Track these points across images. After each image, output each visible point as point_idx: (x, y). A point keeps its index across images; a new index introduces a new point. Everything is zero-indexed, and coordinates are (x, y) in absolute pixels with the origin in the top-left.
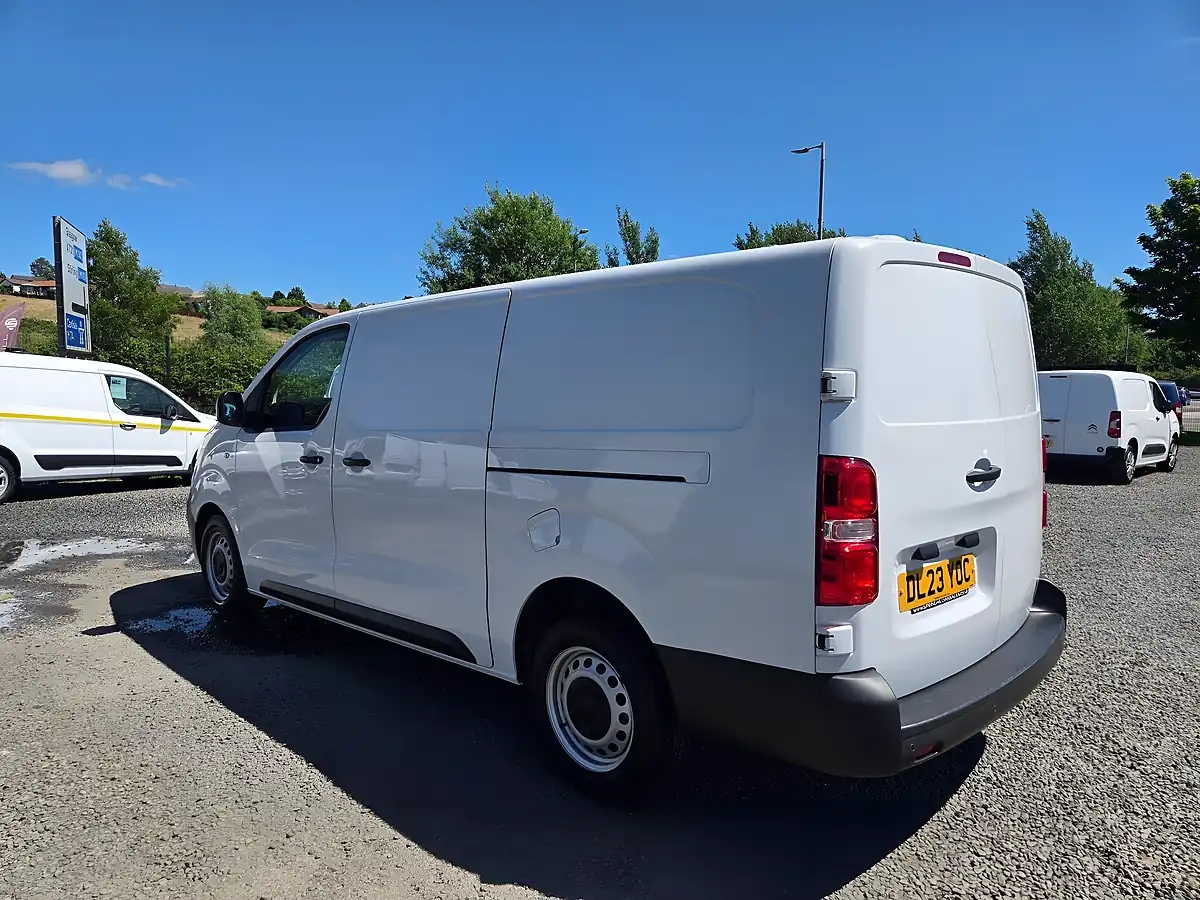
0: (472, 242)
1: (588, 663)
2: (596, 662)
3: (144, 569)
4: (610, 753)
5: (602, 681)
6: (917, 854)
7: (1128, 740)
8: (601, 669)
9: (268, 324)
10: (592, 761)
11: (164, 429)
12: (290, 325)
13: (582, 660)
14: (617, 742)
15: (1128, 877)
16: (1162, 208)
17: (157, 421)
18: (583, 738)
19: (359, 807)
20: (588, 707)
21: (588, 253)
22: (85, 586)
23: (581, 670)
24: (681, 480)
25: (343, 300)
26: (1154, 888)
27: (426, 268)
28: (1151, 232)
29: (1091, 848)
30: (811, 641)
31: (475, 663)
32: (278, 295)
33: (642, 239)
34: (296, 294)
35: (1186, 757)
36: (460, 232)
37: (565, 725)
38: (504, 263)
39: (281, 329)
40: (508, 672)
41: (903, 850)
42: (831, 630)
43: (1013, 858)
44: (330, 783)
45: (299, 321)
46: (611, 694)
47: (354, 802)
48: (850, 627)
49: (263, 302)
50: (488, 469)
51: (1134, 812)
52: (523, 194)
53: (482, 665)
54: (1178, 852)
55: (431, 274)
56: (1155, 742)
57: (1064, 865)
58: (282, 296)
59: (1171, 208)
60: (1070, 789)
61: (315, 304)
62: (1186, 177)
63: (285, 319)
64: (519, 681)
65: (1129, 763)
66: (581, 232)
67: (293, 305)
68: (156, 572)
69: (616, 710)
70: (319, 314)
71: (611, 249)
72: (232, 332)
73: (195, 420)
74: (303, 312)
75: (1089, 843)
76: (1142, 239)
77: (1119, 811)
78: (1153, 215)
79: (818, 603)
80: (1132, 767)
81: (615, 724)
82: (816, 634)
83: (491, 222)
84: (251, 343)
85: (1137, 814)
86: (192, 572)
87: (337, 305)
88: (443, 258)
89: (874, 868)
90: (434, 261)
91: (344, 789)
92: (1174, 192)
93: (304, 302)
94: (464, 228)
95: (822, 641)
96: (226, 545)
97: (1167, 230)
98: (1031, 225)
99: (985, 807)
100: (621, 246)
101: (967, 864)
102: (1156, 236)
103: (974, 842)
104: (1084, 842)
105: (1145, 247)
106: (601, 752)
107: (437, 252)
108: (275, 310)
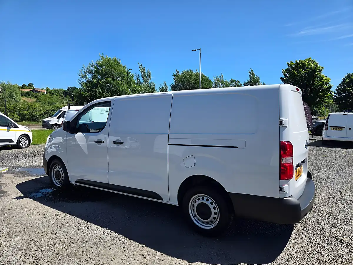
0: (95, 71)
1: (203, 199)
2: (205, 198)
3: (21, 177)
4: (210, 223)
5: (208, 203)
6: (294, 243)
7: (325, 210)
8: (207, 200)
9: (22, 95)
10: (204, 226)
11: (8, 130)
12: (29, 95)
13: (201, 198)
14: (213, 220)
15: (344, 243)
16: (286, 70)
17: (6, 128)
18: (201, 219)
19: (140, 245)
20: (203, 211)
21: (131, 76)
22: (4, 184)
23: (201, 200)
24: (237, 147)
25: (47, 88)
26: (350, 245)
27: (80, 79)
28: (283, 76)
29: (332, 237)
30: (278, 189)
31: (163, 200)
32: (24, 85)
33: (146, 72)
34: (31, 85)
35: (339, 213)
36: (91, 68)
37: (194, 216)
38: (106, 78)
39: (25, 96)
40: (175, 202)
41: (290, 242)
42: (284, 186)
43: (316, 242)
44: (128, 239)
45: (32, 94)
46: (211, 207)
47: (138, 244)
48: (288, 185)
49: (19, 87)
50: (169, 144)
51: (336, 227)
52: (112, 58)
53: (165, 201)
54: (351, 236)
55: (81, 80)
56: (331, 210)
57: (328, 242)
58: (25, 86)
59: (288, 70)
60: (319, 223)
61: (37, 88)
62: (291, 62)
63: (27, 93)
64: (178, 205)
65: (328, 215)
66: (130, 70)
67: (29, 88)
68: (27, 178)
69: (213, 211)
70: (39, 91)
71: (137, 75)
72: (10, 97)
73: (18, 127)
74: (33, 90)
75: (330, 236)
76: (281, 78)
77: (333, 228)
78: (283, 72)
79: (280, 179)
80: (329, 216)
81: (213, 215)
82: (279, 187)
83: (101, 66)
84: (17, 101)
85: (337, 228)
86: (38, 177)
87: (45, 89)
88: (86, 76)
89: (286, 248)
90: (83, 77)
91: (133, 240)
92: (288, 66)
93: (33, 88)
94: (92, 67)
95: (282, 189)
96: (60, 168)
97: (287, 76)
98: (250, 73)
99: (303, 229)
100: (140, 74)
101: (306, 244)
102: (284, 77)
103: (305, 238)
104: (329, 236)
105: (282, 80)
106: (208, 223)
107: (84, 74)
108: (23, 90)
